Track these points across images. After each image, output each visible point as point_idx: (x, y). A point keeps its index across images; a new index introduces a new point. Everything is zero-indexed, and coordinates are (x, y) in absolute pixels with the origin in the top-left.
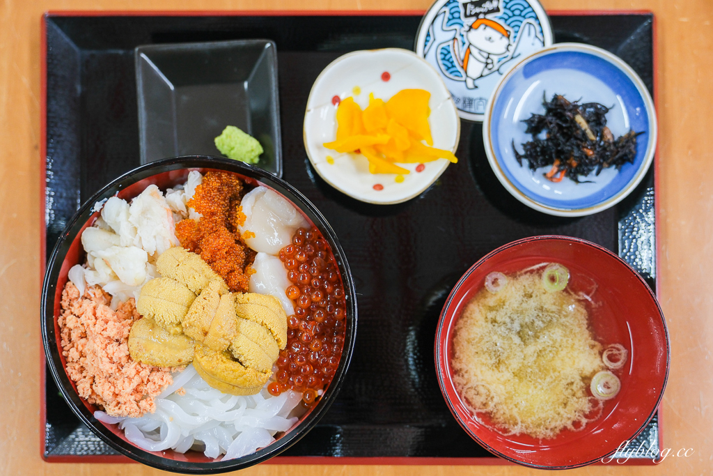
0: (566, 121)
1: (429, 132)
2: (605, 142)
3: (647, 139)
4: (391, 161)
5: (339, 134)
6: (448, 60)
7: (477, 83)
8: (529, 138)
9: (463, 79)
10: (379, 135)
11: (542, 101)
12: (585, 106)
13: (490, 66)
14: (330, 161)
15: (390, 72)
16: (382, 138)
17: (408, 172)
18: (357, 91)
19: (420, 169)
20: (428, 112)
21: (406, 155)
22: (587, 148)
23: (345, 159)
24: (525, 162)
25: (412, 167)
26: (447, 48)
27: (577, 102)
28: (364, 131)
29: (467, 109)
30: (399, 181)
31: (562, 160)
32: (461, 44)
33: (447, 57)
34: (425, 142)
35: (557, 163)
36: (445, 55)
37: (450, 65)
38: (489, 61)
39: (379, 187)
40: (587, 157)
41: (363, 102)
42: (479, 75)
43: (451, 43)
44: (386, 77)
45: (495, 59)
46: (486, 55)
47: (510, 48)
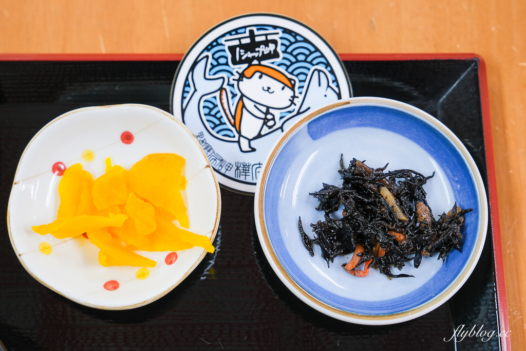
0: (368, 195)
1: (183, 209)
2: (421, 223)
3: (477, 218)
4: (130, 249)
5: (61, 213)
6: (215, 116)
7: (253, 144)
8: (321, 217)
9: (236, 139)
10: (111, 215)
11: (339, 168)
12: (394, 175)
13: (271, 123)
14: (45, 249)
15: (133, 132)
16: (117, 219)
17: (152, 264)
18: (89, 155)
19: (170, 259)
20: (183, 183)
21: (152, 240)
22: (395, 231)
23: (69, 247)
24: (317, 249)
25: (159, 256)
26: (213, 100)
27: (382, 170)
28: (93, 210)
29: (242, 178)
30: (142, 276)
31: (365, 248)
32: (230, 95)
33: (213, 113)
34: (177, 223)
35: (359, 251)
36: (211, 110)
37: (217, 122)
38: (269, 117)
39: (112, 285)
40: (396, 242)
41: (96, 170)
42: (256, 134)
43: (217, 94)
44: (127, 138)
45: (277, 113)
46: (264, 109)
47: (296, 100)
